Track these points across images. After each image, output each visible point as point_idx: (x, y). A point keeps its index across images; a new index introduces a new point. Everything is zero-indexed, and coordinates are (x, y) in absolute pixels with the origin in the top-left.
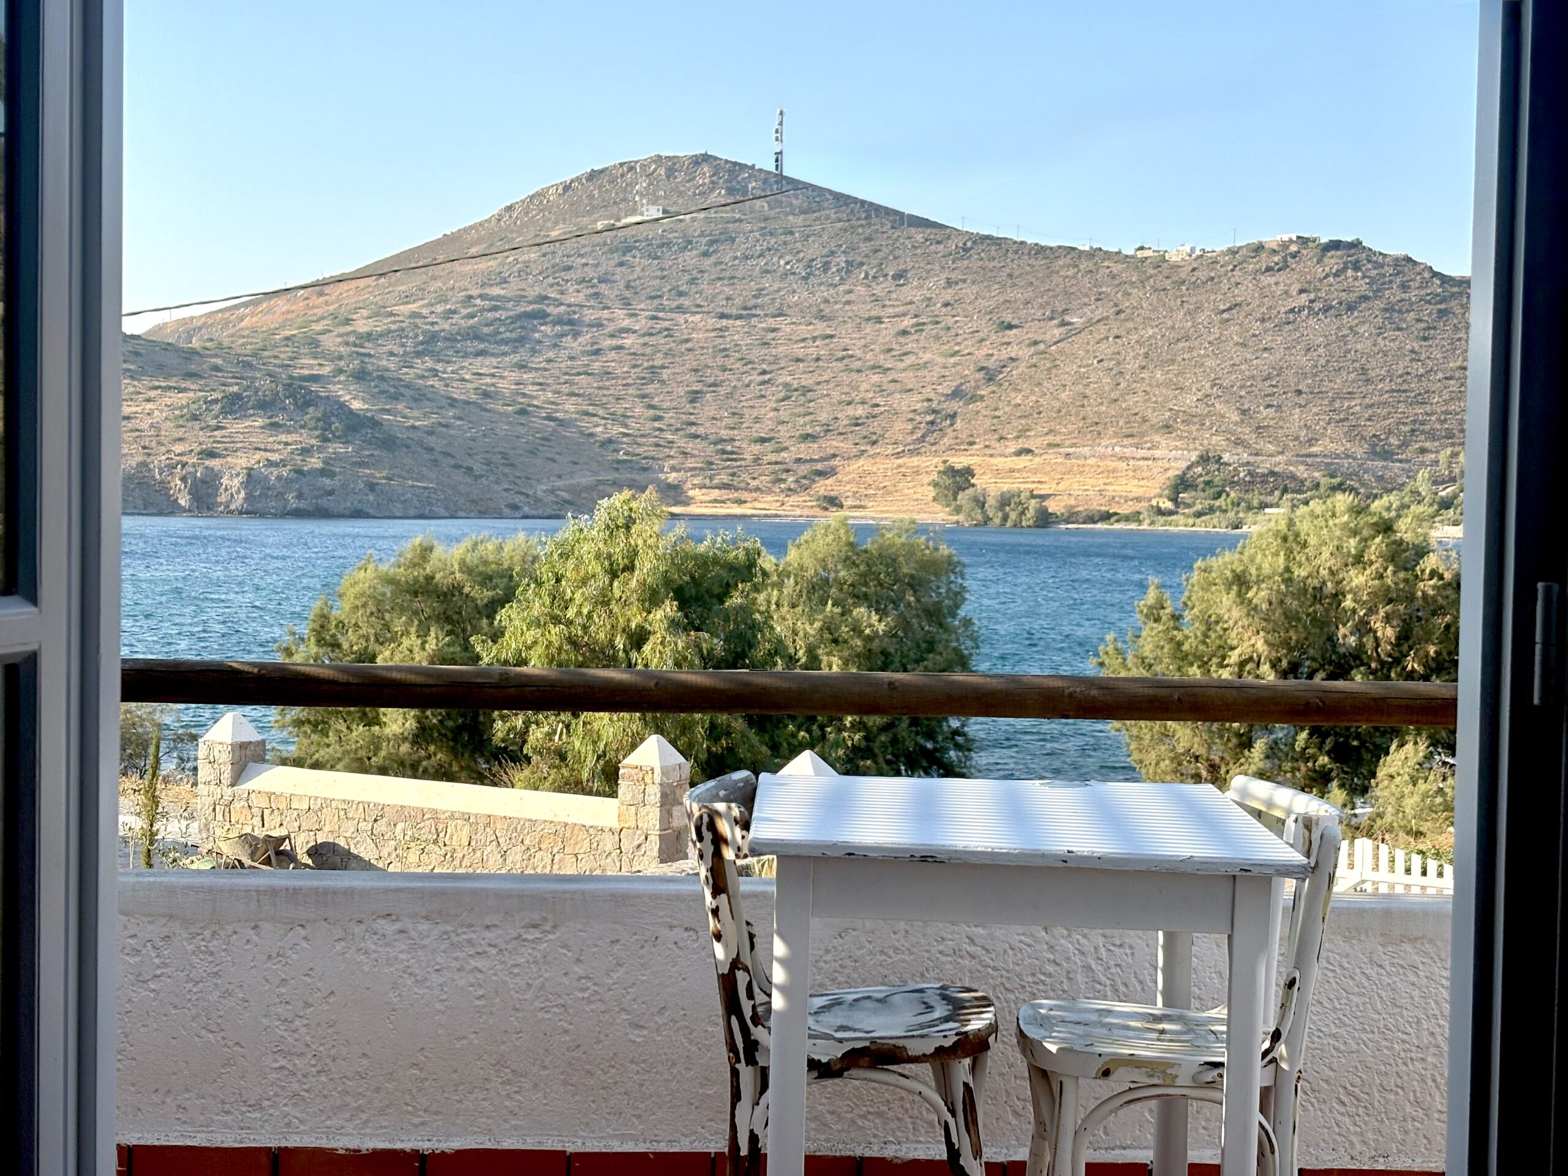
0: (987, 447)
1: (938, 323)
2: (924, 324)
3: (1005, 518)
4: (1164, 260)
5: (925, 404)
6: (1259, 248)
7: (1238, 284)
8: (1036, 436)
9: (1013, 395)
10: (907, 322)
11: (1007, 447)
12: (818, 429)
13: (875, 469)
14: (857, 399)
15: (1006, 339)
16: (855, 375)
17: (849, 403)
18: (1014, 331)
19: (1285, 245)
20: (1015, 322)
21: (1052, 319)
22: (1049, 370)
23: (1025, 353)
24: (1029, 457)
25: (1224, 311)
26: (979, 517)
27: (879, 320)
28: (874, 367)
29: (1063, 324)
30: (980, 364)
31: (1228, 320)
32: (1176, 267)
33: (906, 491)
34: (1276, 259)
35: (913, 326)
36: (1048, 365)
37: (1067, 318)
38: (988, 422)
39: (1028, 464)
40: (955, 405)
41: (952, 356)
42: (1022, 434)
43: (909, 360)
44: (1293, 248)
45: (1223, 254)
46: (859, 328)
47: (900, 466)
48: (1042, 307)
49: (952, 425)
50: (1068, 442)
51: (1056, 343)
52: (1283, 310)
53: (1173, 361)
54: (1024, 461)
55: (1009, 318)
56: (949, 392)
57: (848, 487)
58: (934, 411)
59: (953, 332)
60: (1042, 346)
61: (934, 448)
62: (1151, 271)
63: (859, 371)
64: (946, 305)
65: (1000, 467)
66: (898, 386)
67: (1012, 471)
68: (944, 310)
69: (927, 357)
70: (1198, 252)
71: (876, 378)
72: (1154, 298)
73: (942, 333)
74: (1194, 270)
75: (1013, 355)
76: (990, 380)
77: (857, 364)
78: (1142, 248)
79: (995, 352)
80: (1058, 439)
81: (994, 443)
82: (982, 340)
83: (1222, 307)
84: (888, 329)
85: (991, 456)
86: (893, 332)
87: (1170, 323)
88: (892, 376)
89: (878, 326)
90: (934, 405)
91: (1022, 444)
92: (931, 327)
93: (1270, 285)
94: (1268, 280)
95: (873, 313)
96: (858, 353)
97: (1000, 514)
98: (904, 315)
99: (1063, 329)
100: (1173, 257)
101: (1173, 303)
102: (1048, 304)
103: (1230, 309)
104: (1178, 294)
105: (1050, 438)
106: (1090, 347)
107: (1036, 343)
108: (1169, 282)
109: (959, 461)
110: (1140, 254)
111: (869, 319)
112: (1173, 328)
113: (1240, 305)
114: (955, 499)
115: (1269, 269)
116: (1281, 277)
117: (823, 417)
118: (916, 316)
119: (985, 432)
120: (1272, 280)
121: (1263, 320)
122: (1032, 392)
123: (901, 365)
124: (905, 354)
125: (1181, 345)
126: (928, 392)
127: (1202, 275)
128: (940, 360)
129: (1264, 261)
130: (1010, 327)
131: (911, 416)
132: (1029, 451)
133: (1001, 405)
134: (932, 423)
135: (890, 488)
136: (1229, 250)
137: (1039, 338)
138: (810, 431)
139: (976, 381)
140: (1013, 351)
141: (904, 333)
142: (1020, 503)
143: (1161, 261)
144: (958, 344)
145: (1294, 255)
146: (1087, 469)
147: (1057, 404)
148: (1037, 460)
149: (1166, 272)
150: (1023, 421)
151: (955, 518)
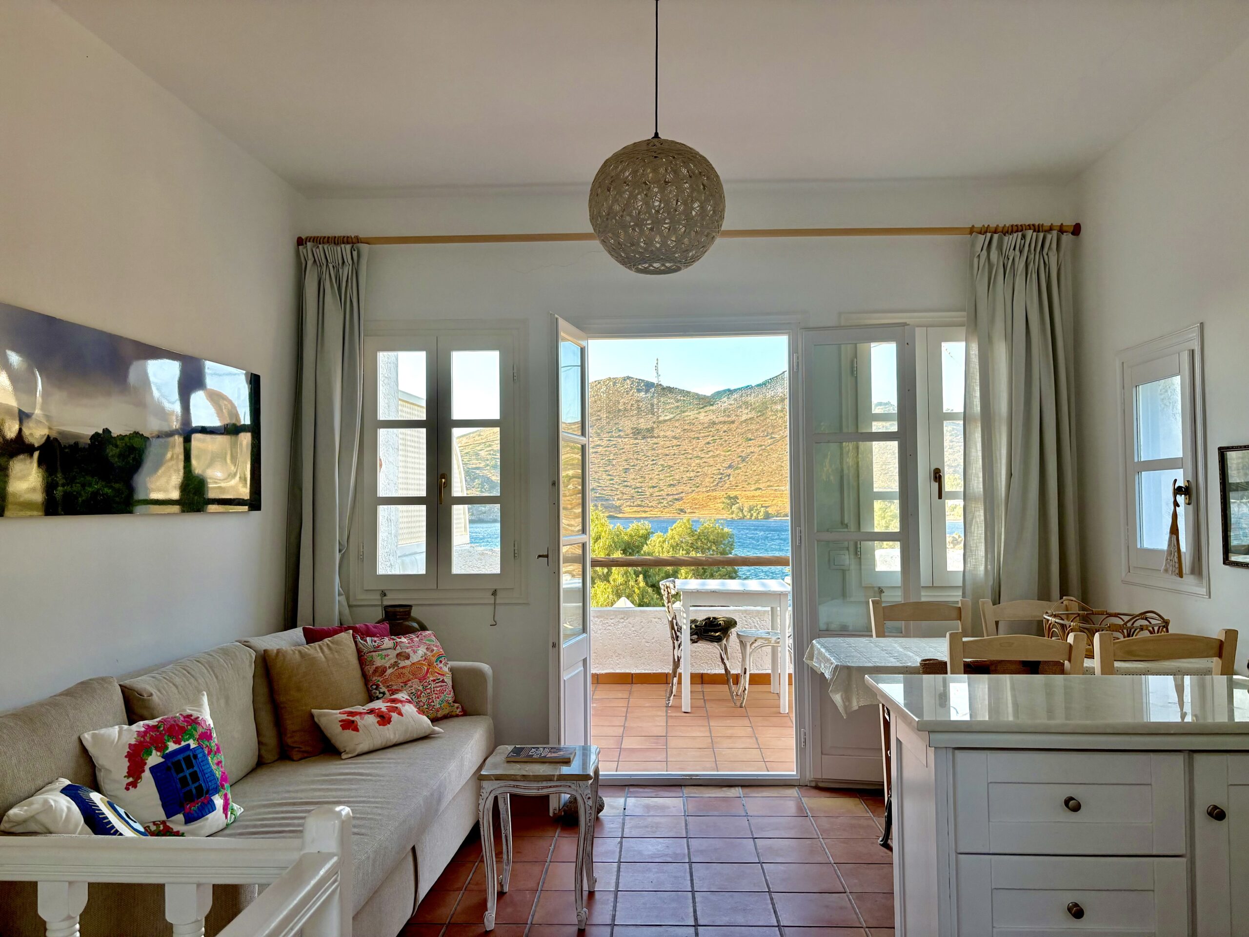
0: (743, 487)
1: (722, 439)
2: (716, 439)
3: (752, 516)
5: (718, 471)
8: (763, 483)
9: (753, 466)
10: (709, 439)
11: (751, 487)
12: (675, 482)
13: (698, 497)
14: (691, 470)
15: (749, 445)
16: (689, 460)
17: (687, 471)
18: (752, 441)
20: (753, 438)
21: (767, 436)
22: (767, 456)
23: (757, 450)
24: (760, 491)
26: (741, 515)
27: (698, 438)
28: (697, 457)
29: (772, 438)
30: (739, 455)
33: (711, 506)
35: (712, 440)
36: (766, 454)
37: (773, 436)
38: (743, 477)
39: (760, 494)
40: (729, 471)
41: (728, 452)
42: (757, 482)
43: (711, 454)
46: (690, 442)
47: (708, 496)
48: (763, 431)
49: (728, 479)
50: (775, 485)
51: (769, 446)
54: (758, 493)
55: (750, 436)
56: (727, 466)
57: (688, 505)
58: (721, 474)
59: (728, 442)
60: (764, 447)
61: (722, 488)
63: (691, 459)
64: (725, 432)
65: (749, 495)
66: (707, 464)
67: (753, 496)
68: (724, 434)
69: (718, 452)
71: (697, 461)
73: (723, 443)
75: (752, 451)
76: (743, 461)
77: (691, 456)
79: (745, 450)
80: (772, 484)
81: (746, 486)
82: (740, 445)
84: (702, 442)
85: (745, 491)
86: (704, 443)
88: (704, 460)
89: (698, 441)
90: (721, 471)
91: (757, 486)
92: (719, 440)
95: (696, 436)
96: (691, 452)
97: (749, 514)
98: (708, 436)
99: (771, 440)
102: (765, 430)
105: (768, 483)
106: (783, 447)
107: (761, 446)
109: (732, 494)
111: (694, 438)
114: (731, 508)
117: (677, 477)
118: (713, 436)
119: (742, 481)
122: (760, 465)
123: (707, 456)
124: (709, 451)
126: (718, 466)
128: (723, 453)
130: (750, 440)
131: (712, 476)
132: (760, 489)
133: (748, 471)
134: (721, 478)
135: (705, 505)
137: (763, 444)
138: (672, 483)
139: (738, 461)
140: (752, 449)
141: (708, 443)
142: (757, 510)
144: (730, 447)
146: (784, 495)
147: (770, 470)
148: (763, 492)
150: (757, 477)
151: (731, 516)
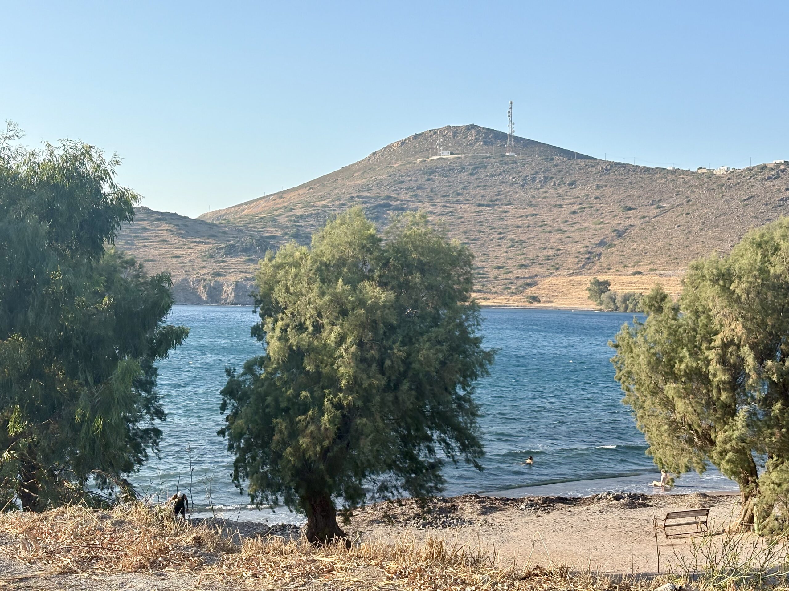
0: (618, 271)
1: (592, 207)
2: (584, 208)
3: (626, 307)
4: (713, 174)
5: (585, 249)
6: (764, 167)
7: (752, 186)
8: (644, 265)
9: (632, 244)
10: (576, 207)
11: (628, 271)
12: (528, 262)
13: (557, 282)
14: (549, 247)
15: (628, 216)
16: (548, 234)
17: (545, 249)
18: (633, 211)
19: (778, 166)
20: (633, 207)
21: (652, 205)
22: (651, 231)
23: (638, 222)
24: (640, 276)
25: (745, 200)
26: (613, 307)
27: (561, 206)
28: (558, 230)
29: (659, 207)
30: (614, 229)
31: (747, 205)
32: (719, 177)
33: (574, 294)
34: (773, 173)
35: (579, 209)
36: (651, 228)
37: (661, 204)
38: (618, 258)
39: (639, 279)
40: (600, 250)
41: (600, 224)
42: (636, 264)
43: (576, 226)
44: (782, 167)
45: (745, 170)
46: (550, 210)
47: (571, 281)
48: (647, 198)
49: (599, 259)
50: (661, 268)
51: (654, 217)
52: (777, 199)
53: (718, 226)
54: (637, 278)
55: (629, 204)
56: (598, 242)
57: (543, 292)
58: (590, 253)
59: (600, 212)
60: (647, 219)
61: (589, 272)
62: (706, 180)
63: (550, 232)
64: (596, 198)
65: (624, 281)
66: (571, 239)
67: (631, 283)
68: (595, 201)
69: (586, 225)
70: (731, 170)
71: (558, 236)
72: (707, 193)
73: (594, 212)
74: (729, 179)
75: (632, 223)
76: (619, 236)
77: (549, 229)
78: (701, 168)
79: (622, 222)
80: (656, 267)
81: (621, 269)
82: (615, 216)
83: (744, 198)
84: (566, 210)
85: (620, 275)
86: (568, 212)
87: (716, 207)
88: (568, 234)
89: (560, 209)
90: (590, 249)
91: (636, 269)
92: (588, 209)
93: (770, 186)
94: (768, 183)
95: (558, 203)
96: (550, 223)
97: (624, 305)
98: (574, 203)
99: (658, 210)
100: (718, 172)
101: (717, 196)
102: (650, 197)
103: (748, 199)
104: (720, 191)
105: (651, 266)
106: (673, 219)
107: (644, 217)
108: (715, 185)
109: (602, 278)
110: (700, 171)
111: (556, 206)
112: (718, 209)
113: (754, 197)
114: (600, 298)
115: (769, 178)
116: (776, 182)
117: (531, 256)
118: (580, 204)
119: (616, 263)
120: (772, 184)
121: (766, 205)
122: (642, 243)
123: (573, 229)
124: (574, 223)
125: (722, 217)
126: (586, 242)
127: (734, 181)
128: (593, 226)
129: (767, 173)
130: (630, 209)
131: (577, 255)
132: (640, 273)
133: (625, 249)
134: (588, 258)
135: (566, 292)
136: (748, 168)
137: (646, 215)
138: (524, 263)
139: (612, 237)
140: (632, 221)
141: (574, 212)
142: (634, 299)
143: (711, 174)
144: (603, 218)
145: (783, 171)
146: (671, 282)
147: (655, 249)
148: (644, 277)
149: (714, 180)
150: (637, 258)
151: (599, 307)
